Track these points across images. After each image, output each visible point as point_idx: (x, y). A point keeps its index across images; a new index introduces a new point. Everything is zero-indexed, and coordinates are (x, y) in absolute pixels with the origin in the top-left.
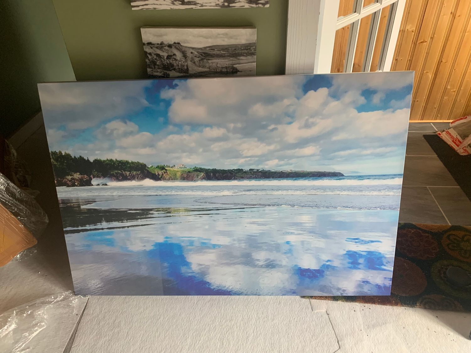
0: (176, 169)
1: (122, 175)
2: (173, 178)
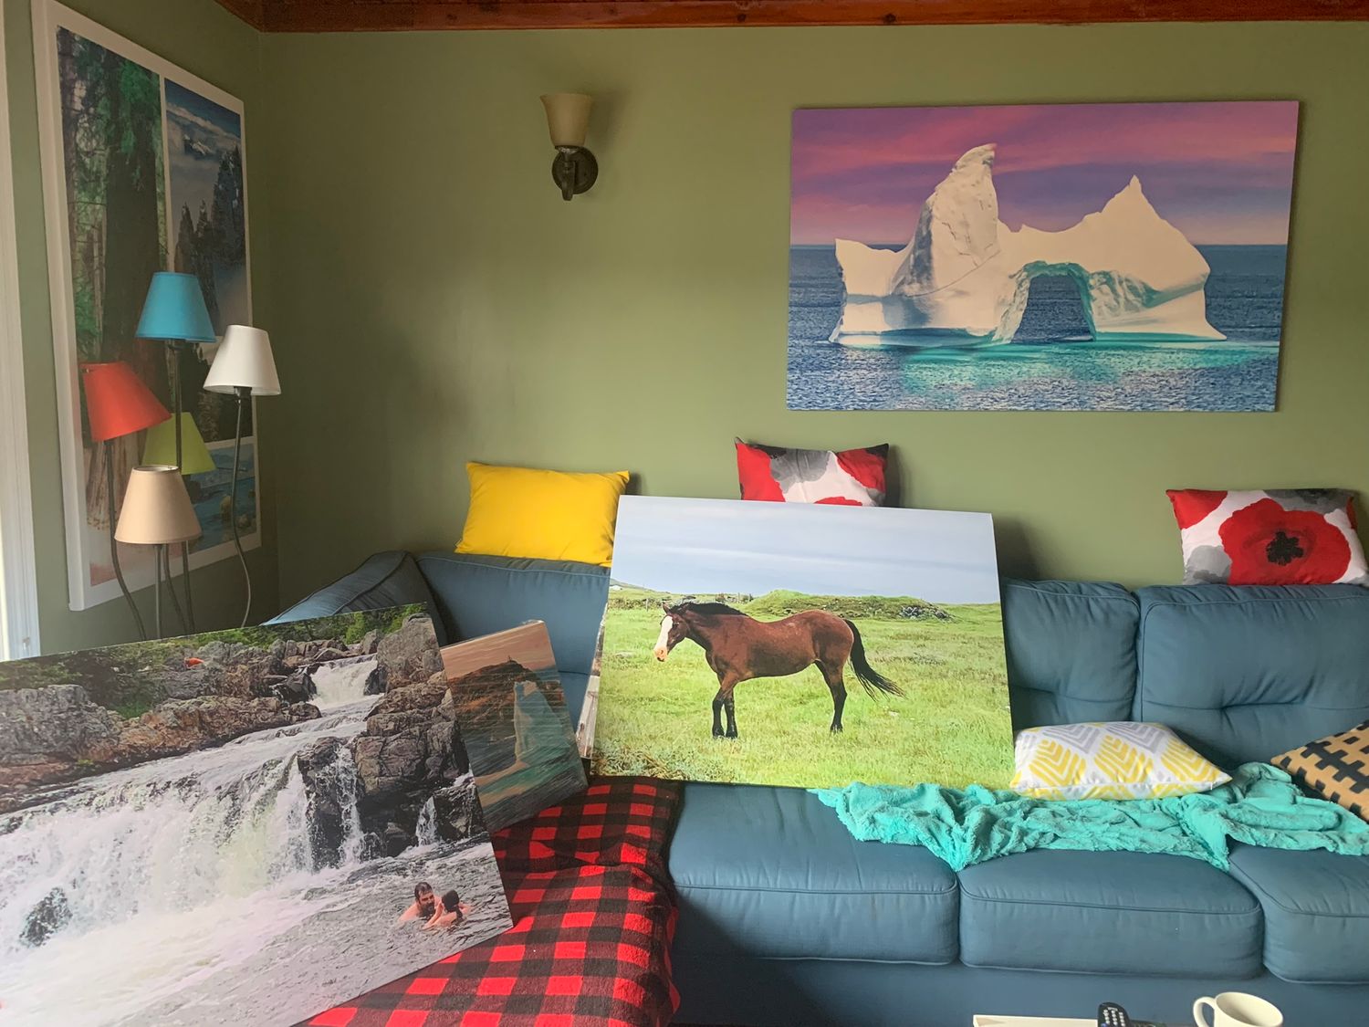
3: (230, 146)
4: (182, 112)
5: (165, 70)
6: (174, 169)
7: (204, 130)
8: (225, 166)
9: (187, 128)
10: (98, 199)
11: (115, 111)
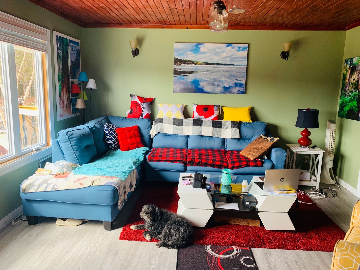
0: (199, 62)
1: (188, 63)
2: (199, 64)
3: (78, 48)
4: (72, 44)
5: (69, 38)
6: (70, 54)
7: (74, 46)
8: (77, 52)
9: (72, 46)
10: (61, 60)
11: (63, 46)
